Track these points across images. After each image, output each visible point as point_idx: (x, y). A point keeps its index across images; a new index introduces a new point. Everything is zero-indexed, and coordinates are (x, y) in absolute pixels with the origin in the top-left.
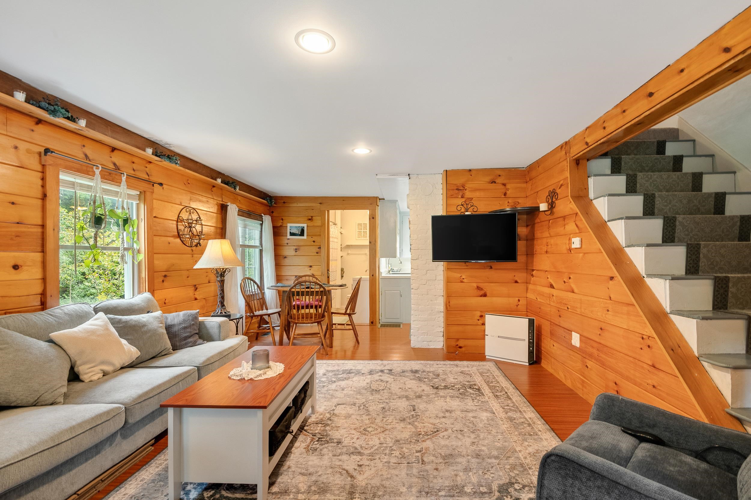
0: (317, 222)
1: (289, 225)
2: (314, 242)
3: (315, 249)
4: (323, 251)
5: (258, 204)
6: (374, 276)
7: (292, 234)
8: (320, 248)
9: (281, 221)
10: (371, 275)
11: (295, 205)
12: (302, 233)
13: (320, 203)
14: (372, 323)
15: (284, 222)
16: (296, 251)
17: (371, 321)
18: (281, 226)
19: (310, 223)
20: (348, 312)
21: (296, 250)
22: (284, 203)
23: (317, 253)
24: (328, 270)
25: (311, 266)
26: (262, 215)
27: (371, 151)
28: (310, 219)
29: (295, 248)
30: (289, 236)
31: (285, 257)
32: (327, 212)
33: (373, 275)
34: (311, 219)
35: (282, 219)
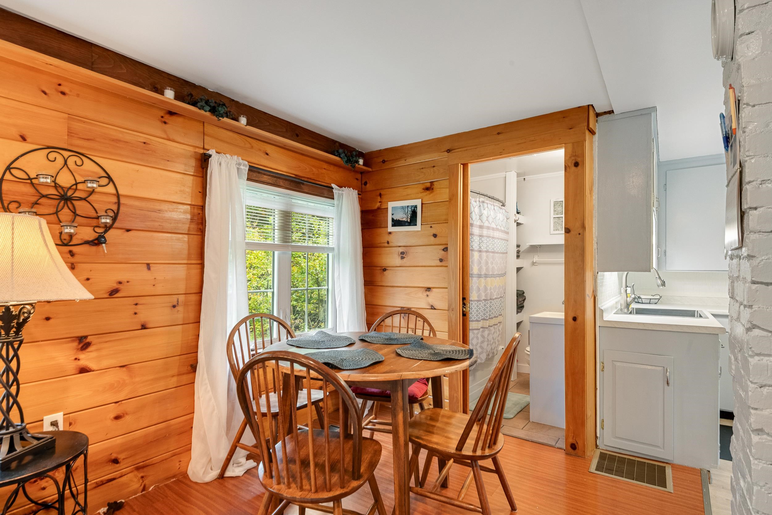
0: (442, 194)
1: (391, 205)
2: (435, 236)
3: (438, 252)
4: (456, 256)
5: (325, 166)
6: (579, 320)
7: (397, 223)
8: (446, 249)
9: (379, 199)
10: (570, 319)
11: (402, 163)
12: (412, 221)
13: (449, 151)
14: (573, 447)
15: (384, 200)
16: (402, 258)
17: (571, 441)
18: (379, 208)
19: (429, 198)
20: (467, 451)
21: (403, 255)
22: (384, 162)
23: (441, 260)
24: (464, 299)
25: (429, 289)
26: (333, 186)
28: (427, 189)
29: (401, 250)
30: (390, 229)
31: (385, 270)
32: (461, 168)
33: (575, 319)
34: (429, 189)
35: (380, 195)
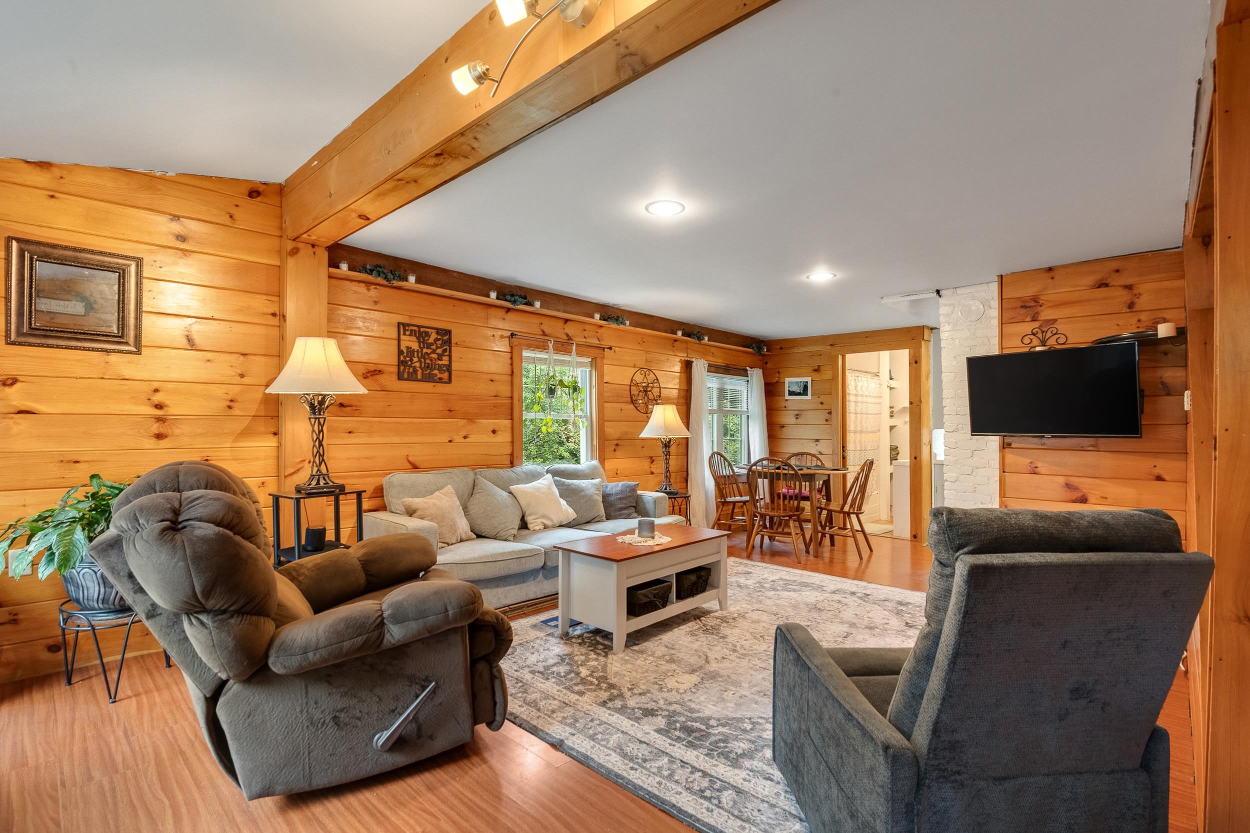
0: (827, 374)
1: (787, 380)
2: (822, 403)
3: (823, 415)
4: (837, 418)
5: (742, 355)
6: (918, 459)
7: (791, 393)
8: (830, 413)
9: (777, 375)
10: (913, 458)
11: (796, 350)
12: (805, 392)
13: (831, 345)
14: (915, 537)
15: (781, 376)
16: (797, 418)
17: (913, 533)
18: (777, 382)
19: (817, 376)
20: (846, 509)
21: (797, 416)
22: (781, 348)
23: (827, 420)
24: (843, 447)
25: (817, 440)
26: (748, 368)
27: (835, 275)
28: (816, 370)
29: (796, 412)
30: (787, 397)
31: (783, 427)
32: (840, 357)
33: (915, 458)
34: (817, 370)
35: (779, 372)
